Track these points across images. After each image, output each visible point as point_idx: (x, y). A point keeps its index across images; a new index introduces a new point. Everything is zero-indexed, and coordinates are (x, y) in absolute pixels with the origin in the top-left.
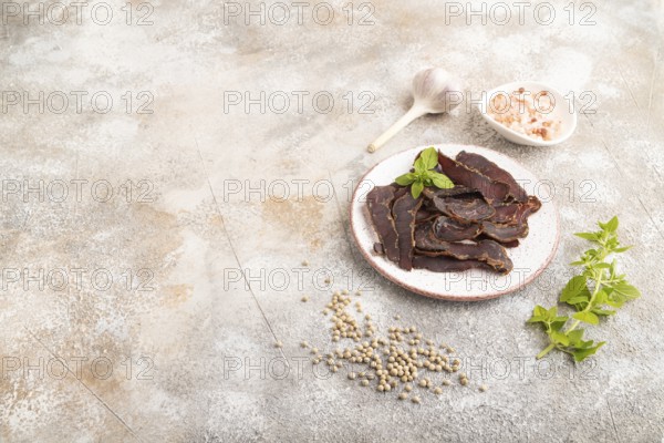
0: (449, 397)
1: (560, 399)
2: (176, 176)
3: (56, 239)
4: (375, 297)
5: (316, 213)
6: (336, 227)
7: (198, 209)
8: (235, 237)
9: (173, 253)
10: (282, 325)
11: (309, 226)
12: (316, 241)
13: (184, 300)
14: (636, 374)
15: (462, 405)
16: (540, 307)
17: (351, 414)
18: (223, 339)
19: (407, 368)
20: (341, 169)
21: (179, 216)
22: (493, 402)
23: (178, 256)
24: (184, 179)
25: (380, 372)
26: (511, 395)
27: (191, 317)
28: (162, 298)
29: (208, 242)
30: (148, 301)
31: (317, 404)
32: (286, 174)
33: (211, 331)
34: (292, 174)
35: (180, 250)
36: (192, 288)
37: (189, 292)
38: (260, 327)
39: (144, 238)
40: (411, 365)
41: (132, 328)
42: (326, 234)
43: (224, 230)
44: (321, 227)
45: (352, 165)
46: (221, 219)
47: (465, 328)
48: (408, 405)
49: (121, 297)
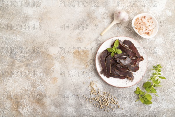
0: (115, 110)
1: (139, 112)
2: (51, 42)
3: (24, 62)
4: (100, 83)
5: (87, 57)
6: (92, 61)
7: (58, 54)
8: (67, 63)
9: (53, 68)
10: (79, 90)
11: (85, 60)
12: (87, 65)
13: (56, 82)
14: (157, 106)
15: (118, 112)
16: (138, 87)
17: (94, 113)
18: (66, 93)
19: (107, 103)
20: (93, 41)
21: (53, 56)
22: (125, 112)
23: (54, 69)
24: (53, 43)
25: (101, 104)
26: (129, 110)
27: (58, 87)
28: (51, 81)
29: (61, 65)
30: (48, 82)
31: (87, 111)
32: (79, 42)
33: (63, 91)
34: (81, 42)
35: (54, 67)
36: (58, 78)
37: (57, 79)
38: (74, 90)
39: (45, 63)
40: (107, 102)
41: (45, 89)
42: (89, 63)
43: (64, 61)
44: (88, 61)
45: (96, 40)
46: (63, 57)
47: (120, 92)
48: (106, 112)
49: (42, 81)
